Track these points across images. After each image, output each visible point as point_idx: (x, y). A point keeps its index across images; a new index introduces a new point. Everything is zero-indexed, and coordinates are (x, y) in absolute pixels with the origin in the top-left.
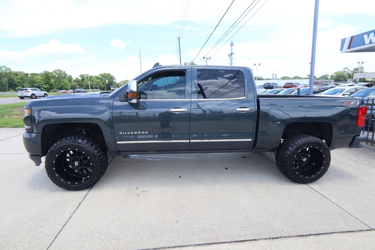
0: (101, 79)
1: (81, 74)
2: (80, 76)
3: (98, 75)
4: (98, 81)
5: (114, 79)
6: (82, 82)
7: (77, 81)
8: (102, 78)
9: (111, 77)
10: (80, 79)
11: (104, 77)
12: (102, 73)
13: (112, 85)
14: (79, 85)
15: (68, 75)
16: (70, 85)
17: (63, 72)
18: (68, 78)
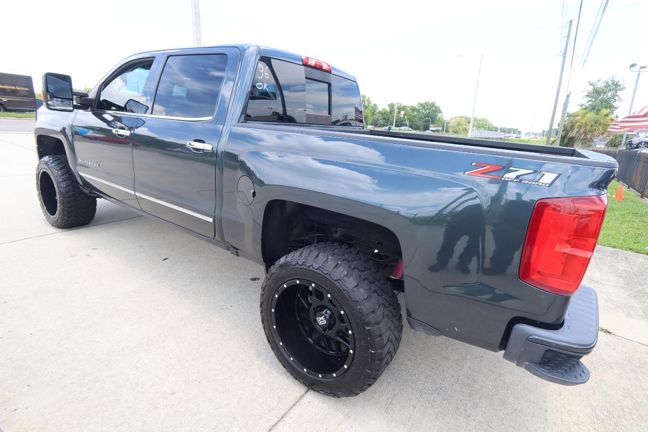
0: (418, 111)
1: (390, 103)
2: (389, 105)
3: (415, 105)
4: (413, 115)
5: (440, 112)
6: (389, 114)
7: (383, 113)
8: (420, 109)
9: (436, 108)
10: (387, 111)
11: (424, 108)
12: (423, 102)
13: (433, 123)
14: (384, 119)
15: (373, 103)
16: (372, 118)
17: (367, 98)
18: (372, 107)
